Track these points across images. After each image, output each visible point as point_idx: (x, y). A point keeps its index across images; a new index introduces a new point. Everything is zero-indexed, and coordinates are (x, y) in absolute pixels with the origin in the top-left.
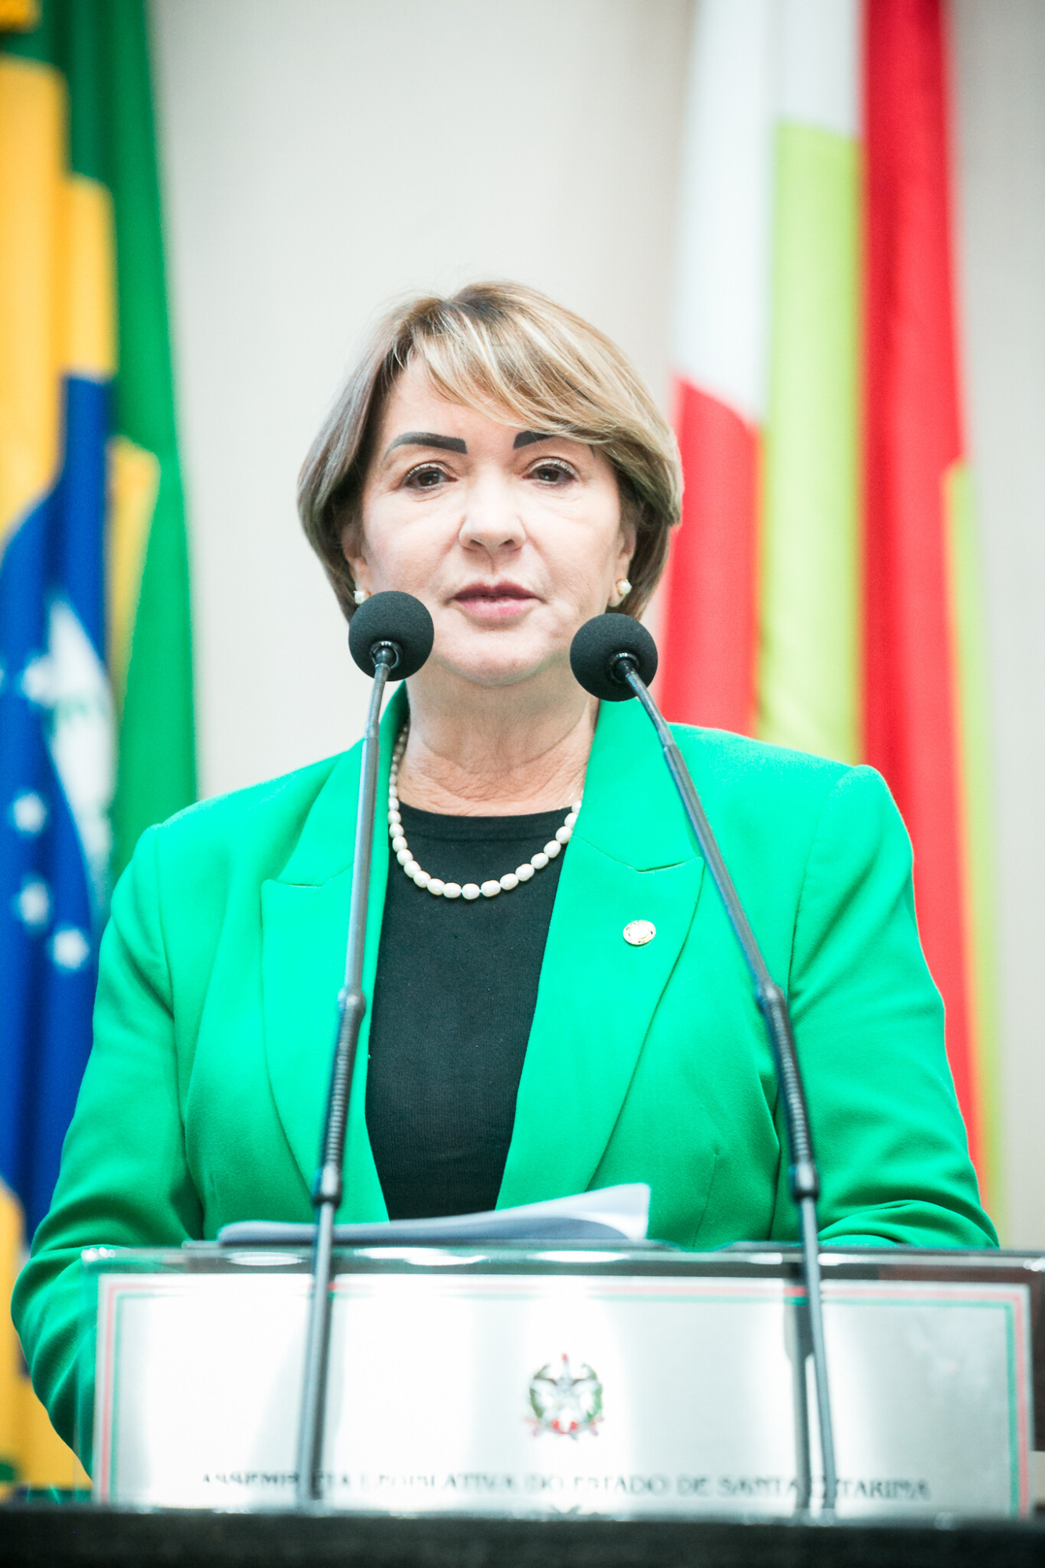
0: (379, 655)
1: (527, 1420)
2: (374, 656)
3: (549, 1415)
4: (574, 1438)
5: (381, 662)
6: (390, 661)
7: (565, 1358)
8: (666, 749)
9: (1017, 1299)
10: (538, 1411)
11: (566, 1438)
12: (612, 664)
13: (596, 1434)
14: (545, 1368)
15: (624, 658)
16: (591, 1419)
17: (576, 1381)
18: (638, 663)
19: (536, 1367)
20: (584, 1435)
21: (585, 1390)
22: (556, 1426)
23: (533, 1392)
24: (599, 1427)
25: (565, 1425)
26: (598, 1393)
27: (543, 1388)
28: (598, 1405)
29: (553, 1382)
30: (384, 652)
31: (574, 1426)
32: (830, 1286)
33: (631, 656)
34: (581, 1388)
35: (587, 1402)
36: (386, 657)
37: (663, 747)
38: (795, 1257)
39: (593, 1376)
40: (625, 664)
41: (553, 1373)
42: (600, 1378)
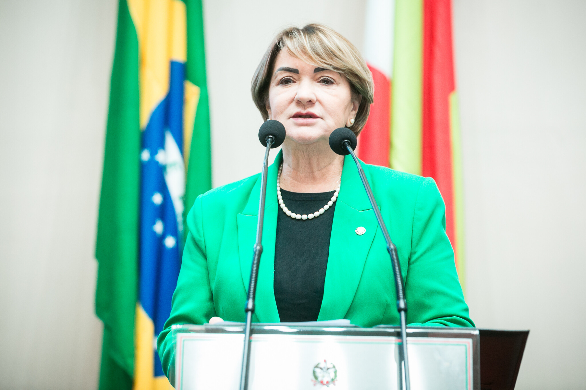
0: (268, 140)
1: (312, 380)
2: (267, 140)
3: (320, 379)
4: (328, 386)
5: (269, 142)
6: (272, 142)
7: (325, 361)
8: (359, 170)
9: (469, 343)
10: (316, 378)
11: (325, 387)
12: (342, 143)
13: (335, 385)
14: (318, 364)
15: (346, 142)
16: (333, 380)
17: (328, 369)
18: (350, 143)
19: (315, 363)
20: (331, 385)
21: (332, 371)
22: (322, 382)
23: (314, 372)
24: (336, 383)
25: (325, 382)
26: (335, 372)
27: (318, 370)
28: (336, 376)
29: (321, 369)
30: (270, 139)
31: (328, 382)
32: (409, 339)
33: (348, 141)
34: (330, 371)
35: (332, 375)
36: (270, 140)
37: (358, 169)
38: (399, 330)
39: (334, 367)
40: (346, 143)
41: (322, 365)
42: (337, 368)
